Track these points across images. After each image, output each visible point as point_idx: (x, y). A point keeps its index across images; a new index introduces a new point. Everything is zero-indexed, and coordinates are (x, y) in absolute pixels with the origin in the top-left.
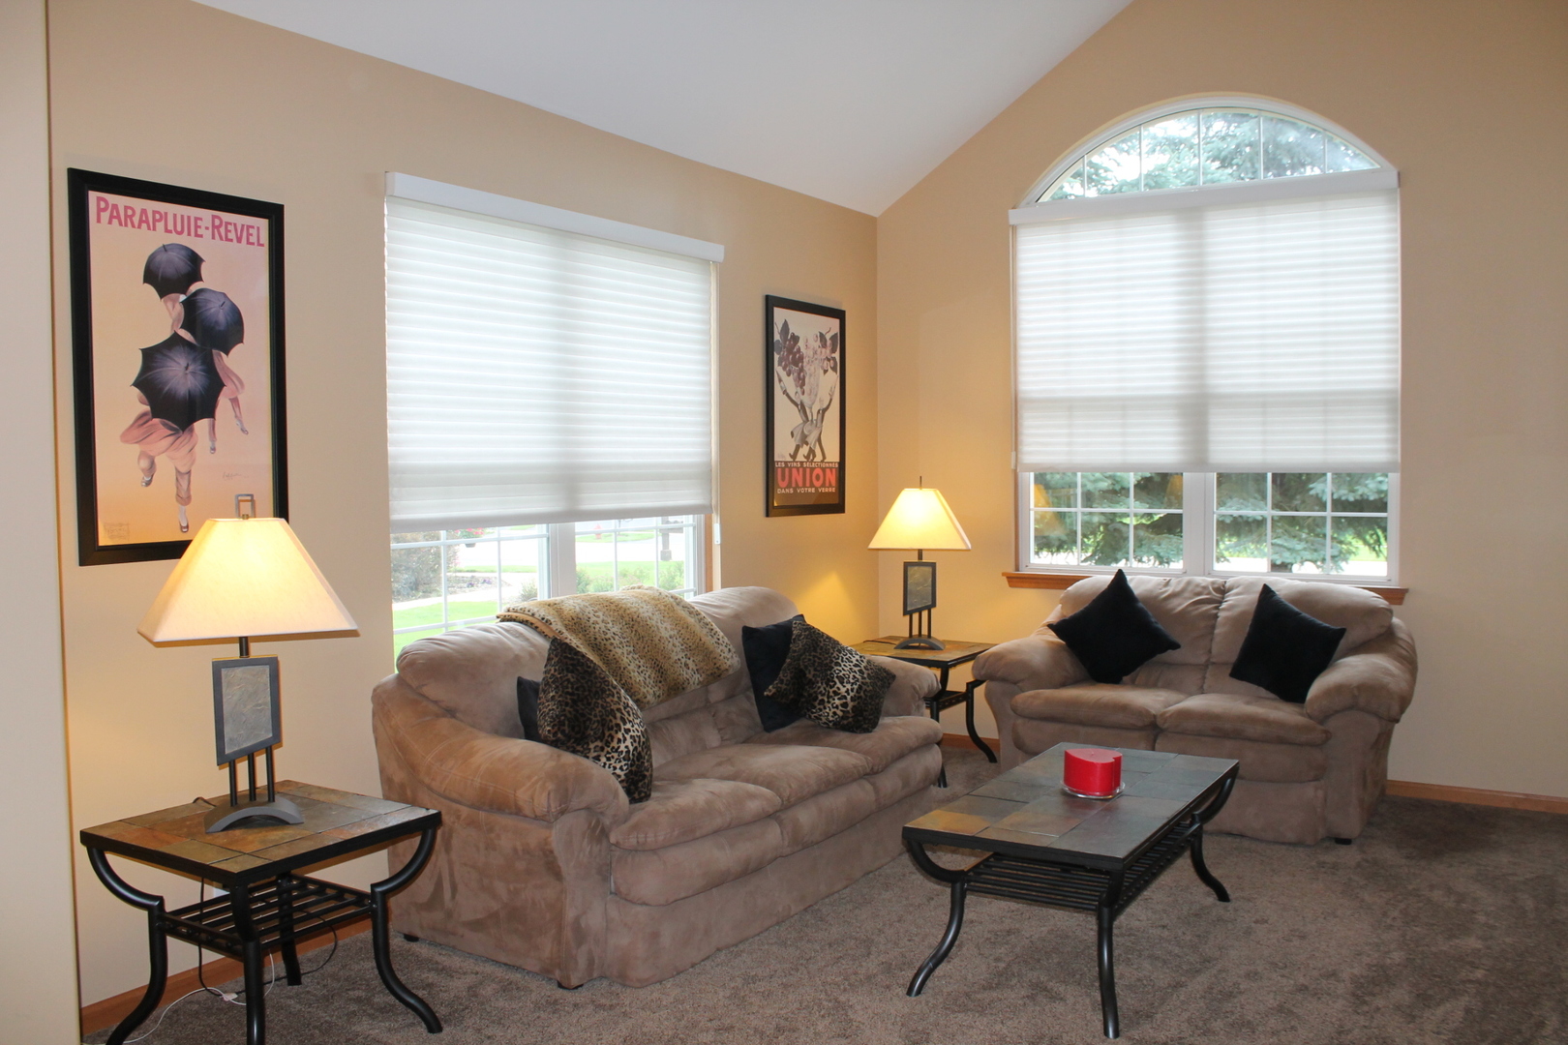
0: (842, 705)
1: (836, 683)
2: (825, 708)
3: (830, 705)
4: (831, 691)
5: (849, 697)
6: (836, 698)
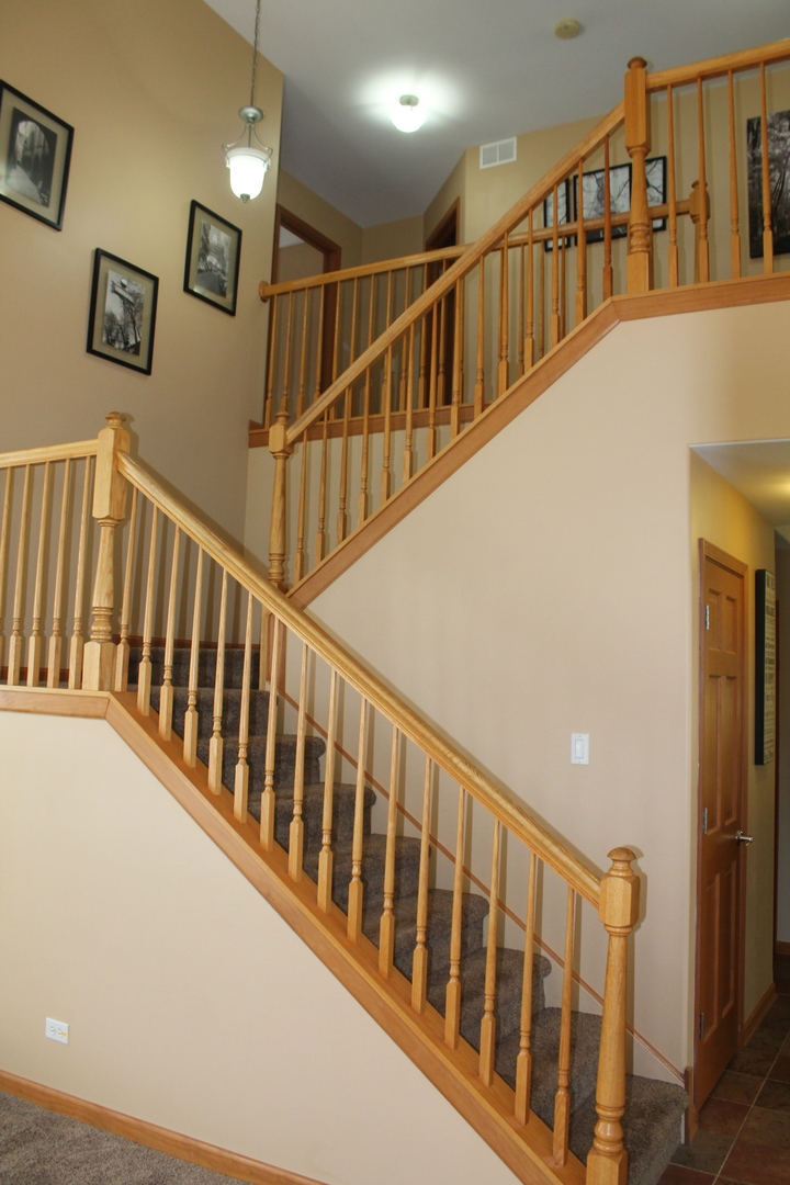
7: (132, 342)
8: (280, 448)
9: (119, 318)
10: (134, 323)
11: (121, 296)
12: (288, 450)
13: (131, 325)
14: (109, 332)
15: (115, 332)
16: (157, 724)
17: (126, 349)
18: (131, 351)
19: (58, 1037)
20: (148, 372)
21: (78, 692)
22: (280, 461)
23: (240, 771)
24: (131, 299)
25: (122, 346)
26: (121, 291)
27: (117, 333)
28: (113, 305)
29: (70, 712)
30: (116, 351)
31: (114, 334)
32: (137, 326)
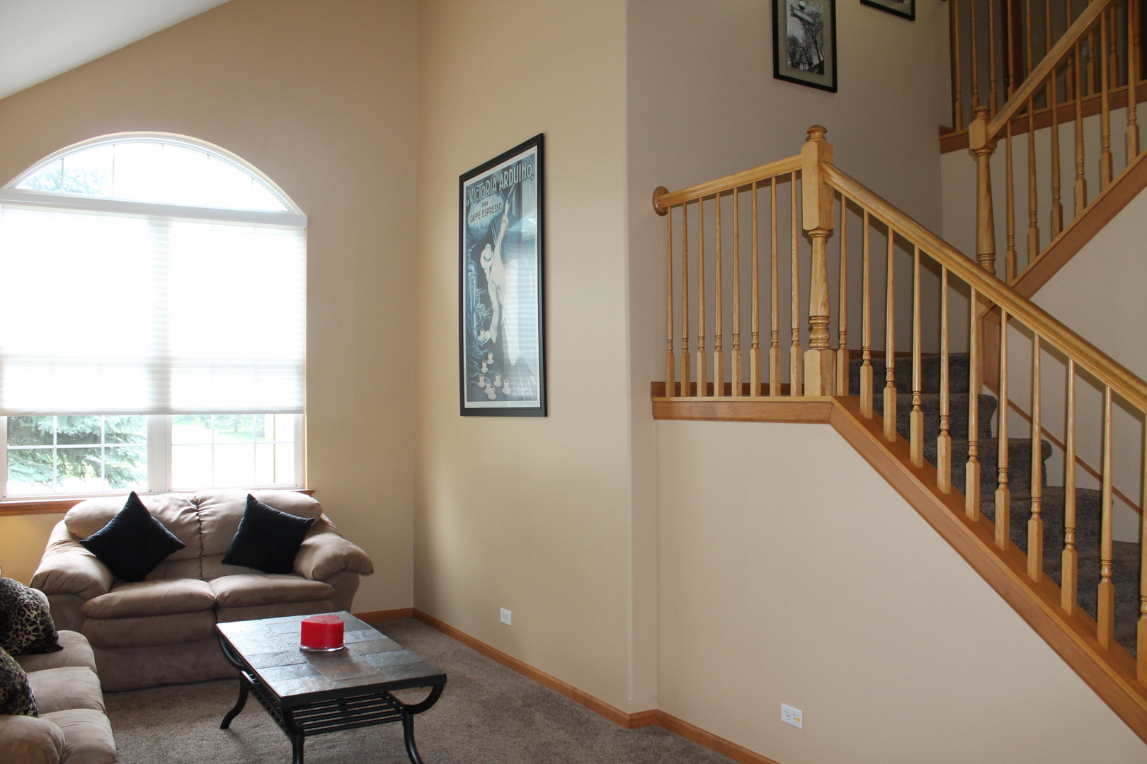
0: (34, 631)
1: (25, 612)
2: (18, 636)
3: (23, 633)
4: (24, 619)
5: (38, 622)
6: (27, 625)
7: (816, 62)
8: (982, 144)
9: (801, 41)
10: (816, 43)
11: (801, 19)
12: (990, 147)
13: (813, 45)
14: (793, 55)
15: (798, 54)
16: (882, 426)
17: (811, 70)
18: (816, 71)
19: (792, 722)
20: (833, 89)
21: (801, 399)
22: (982, 159)
23: (971, 469)
24: (810, 20)
25: (807, 68)
26: (800, 14)
27: (801, 55)
28: (794, 28)
29: (794, 418)
30: (802, 73)
31: (798, 57)
32: (819, 45)
